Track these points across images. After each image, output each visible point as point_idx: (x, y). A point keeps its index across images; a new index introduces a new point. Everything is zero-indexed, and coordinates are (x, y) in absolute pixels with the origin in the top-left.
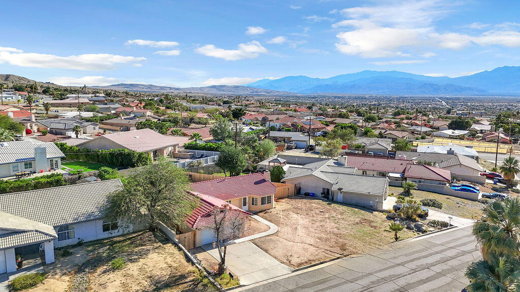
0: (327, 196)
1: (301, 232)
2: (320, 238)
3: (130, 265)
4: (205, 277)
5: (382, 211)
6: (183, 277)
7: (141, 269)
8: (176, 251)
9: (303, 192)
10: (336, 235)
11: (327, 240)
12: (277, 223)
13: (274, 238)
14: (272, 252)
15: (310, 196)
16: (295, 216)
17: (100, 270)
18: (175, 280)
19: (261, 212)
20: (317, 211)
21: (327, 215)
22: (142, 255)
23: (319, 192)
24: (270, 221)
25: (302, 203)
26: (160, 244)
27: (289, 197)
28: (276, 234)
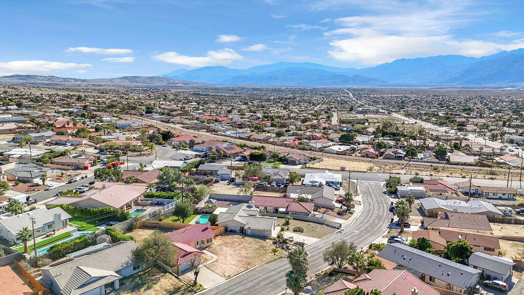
0: (243, 232)
1: (229, 258)
2: (238, 261)
3: (155, 286)
4: (189, 287)
5: (271, 239)
6: (179, 288)
7: (160, 287)
8: (171, 276)
9: (229, 229)
10: (246, 257)
11: (242, 261)
12: (216, 254)
13: (215, 263)
14: (216, 271)
15: (233, 232)
16: (225, 248)
17: (142, 290)
18: (177, 290)
19: (206, 247)
20: (237, 244)
21: (242, 246)
22: (158, 280)
23: (238, 229)
24: (213, 253)
25: (228, 239)
26: (163, 274)
27: (221, 235)
28: (216, 261)
